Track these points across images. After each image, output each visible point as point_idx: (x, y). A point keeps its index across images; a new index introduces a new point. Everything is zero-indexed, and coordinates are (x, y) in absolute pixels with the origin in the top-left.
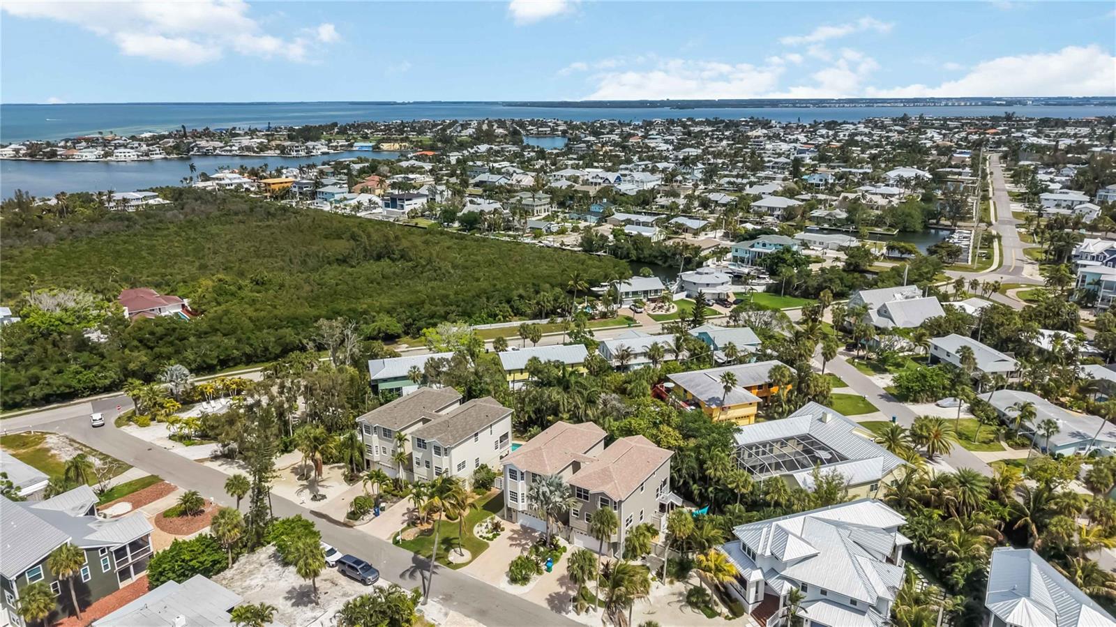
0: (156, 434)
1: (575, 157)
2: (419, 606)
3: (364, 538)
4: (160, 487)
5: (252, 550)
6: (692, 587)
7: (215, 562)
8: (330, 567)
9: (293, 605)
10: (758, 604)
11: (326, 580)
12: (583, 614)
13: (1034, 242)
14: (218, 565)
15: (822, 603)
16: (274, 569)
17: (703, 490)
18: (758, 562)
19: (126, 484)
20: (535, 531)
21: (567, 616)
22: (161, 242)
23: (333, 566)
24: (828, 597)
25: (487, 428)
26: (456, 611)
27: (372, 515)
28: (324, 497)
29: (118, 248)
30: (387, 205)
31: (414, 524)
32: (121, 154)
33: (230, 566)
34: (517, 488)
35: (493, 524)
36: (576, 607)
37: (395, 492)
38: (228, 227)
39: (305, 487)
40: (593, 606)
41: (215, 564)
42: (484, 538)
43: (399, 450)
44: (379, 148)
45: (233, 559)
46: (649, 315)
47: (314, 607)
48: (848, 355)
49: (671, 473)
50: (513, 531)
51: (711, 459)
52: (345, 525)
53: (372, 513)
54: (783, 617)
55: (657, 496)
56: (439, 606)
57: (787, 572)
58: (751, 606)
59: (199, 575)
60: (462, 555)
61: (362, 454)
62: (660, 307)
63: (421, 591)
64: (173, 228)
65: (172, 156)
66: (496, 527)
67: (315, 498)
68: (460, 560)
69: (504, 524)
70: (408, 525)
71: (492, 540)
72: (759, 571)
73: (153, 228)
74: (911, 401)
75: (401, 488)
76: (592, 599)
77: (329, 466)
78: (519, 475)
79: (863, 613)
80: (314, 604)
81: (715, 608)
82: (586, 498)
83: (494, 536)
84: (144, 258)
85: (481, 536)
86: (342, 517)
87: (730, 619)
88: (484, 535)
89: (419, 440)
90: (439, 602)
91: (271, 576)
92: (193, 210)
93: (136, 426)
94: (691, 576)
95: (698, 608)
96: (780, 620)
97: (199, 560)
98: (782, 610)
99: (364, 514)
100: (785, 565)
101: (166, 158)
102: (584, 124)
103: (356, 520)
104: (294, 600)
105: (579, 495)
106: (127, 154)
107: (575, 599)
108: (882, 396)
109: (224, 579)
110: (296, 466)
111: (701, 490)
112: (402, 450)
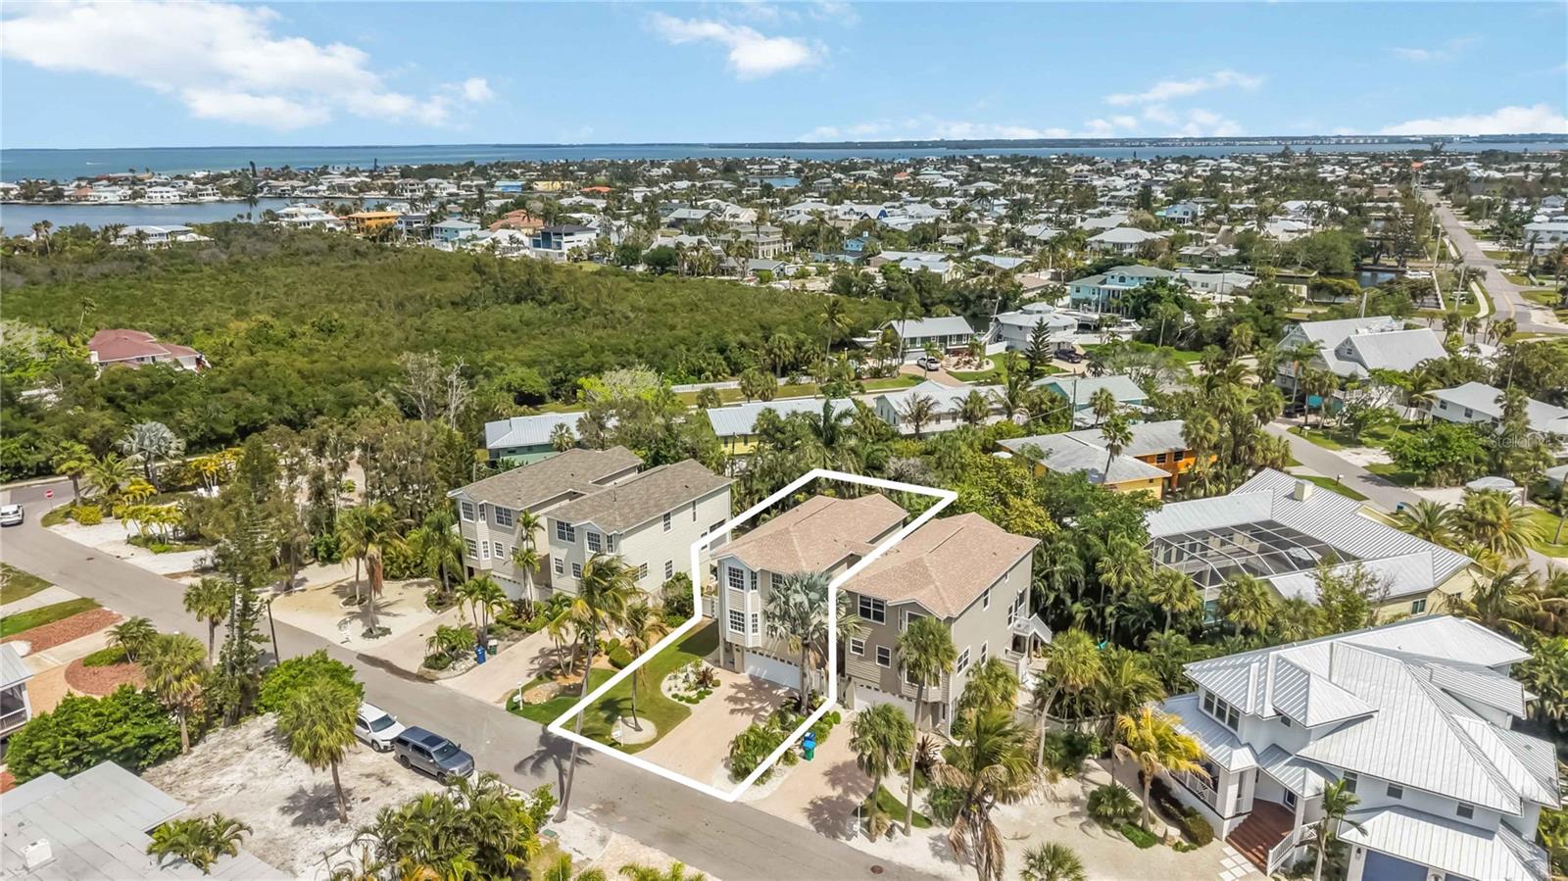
0: (109, 536)
1: (816, 195)
2: (550, 825)
3: (454, 700)
4: (91, 616)
5: (235, 720)
6: (1095, 788)
7: (148, 741)
8: (380, 751)
9: (295, 823)
10: (1240, 819)
11: (368, 776)
12: (882, 839)
13: (1532, 283)
14: (158, 747)
15: (1394, 815)
16: (271, 754)
17: (1094, 613)
18: (1244, 731)
19: (31, 613)
20: (777, 686)
21: (848, 843)
22: (185, 286)
23: (385, 750)
24: (1406, 800)
25: (685, 507)
26: (623, 833)
27: (471, 661)
28: (386, 631)
29: (118, 293)
30: (537, 244)
31: (550, 676)
32: (156, 195)
33: (185, 749)
34: (743, 606)
35: (698, 674)
36: (867, 825)
37: (517, 623)
38: (293, 268)
39: (354, 616)
40: (902, 825)
41: (152, 744)
42: (681, 699)
43: (527, 545)
44: (531, 188)
45: (191, 736)
46: (949, 373)
47: (337, 827)
48: (1289, 423)
49: (1033, 582)
50: (735, 686)
51: (1111, 553)
52: (420, 677)
53: (471, 658)
54: (1302, 844)
55: (1010, 622)
56: (589, 824)
57: (1312, 751)
58: (1227, 823)
59: (109, 762)
60: (638, 729)
61: (460, 557)
62: (968, 362)
63: (555, 793)
64: (207, 270)
65: (230, 198)
66: (705, 680)
67: (369, 634)
68: (634, 738)
69: (719, 674)
70: (540, 678)
71: (696, 702)
72: (1246, 750)
73: (178, 270)
74: (1419, 485)
75: (528, 615)
76: (899, 811)
77: (403, 583)
78: (747, 580)
79: (1488, 834)
80: (338, 821)
81: (1151, 827)
82: (879, 617)
83: (701, 696)
84: (155, 304)
85: (675, 696)
86: (415, 665)
87: (1185, 850)
88: (681, 693)
89: (561, 525)
90: (590, 818)
91: (262, 769)
92: (244, 249)
93: (76, 524)
94: (1089, 769)
95: (1116, 827)
96: (1296, 851)
97: (111, 733)
98: (1300, 830)
99: (457, 658)
100: (1307, 734)
101: (221, 201)
102: (826, 163)
103: (441, 669)
104: (298, 814)
105: (865, 613)
106: (165, 195)
107: (864, 811)
108: (1366, 479)
109: (170, 773)
110: (344, 584)
111: (1090, 612)
112: (531, 545)
